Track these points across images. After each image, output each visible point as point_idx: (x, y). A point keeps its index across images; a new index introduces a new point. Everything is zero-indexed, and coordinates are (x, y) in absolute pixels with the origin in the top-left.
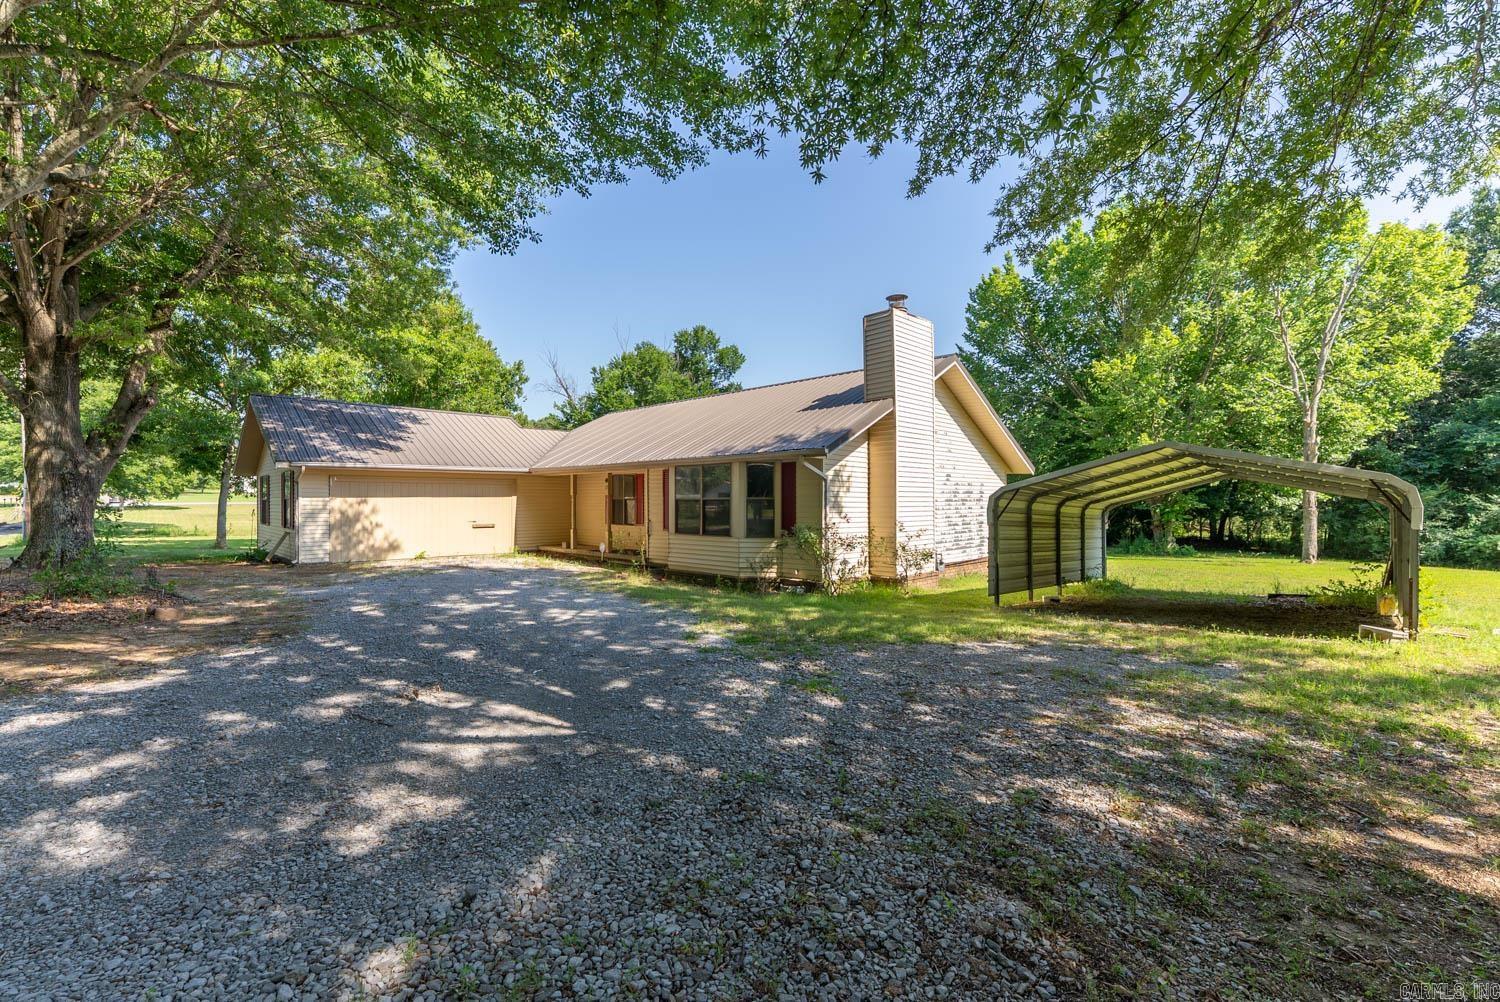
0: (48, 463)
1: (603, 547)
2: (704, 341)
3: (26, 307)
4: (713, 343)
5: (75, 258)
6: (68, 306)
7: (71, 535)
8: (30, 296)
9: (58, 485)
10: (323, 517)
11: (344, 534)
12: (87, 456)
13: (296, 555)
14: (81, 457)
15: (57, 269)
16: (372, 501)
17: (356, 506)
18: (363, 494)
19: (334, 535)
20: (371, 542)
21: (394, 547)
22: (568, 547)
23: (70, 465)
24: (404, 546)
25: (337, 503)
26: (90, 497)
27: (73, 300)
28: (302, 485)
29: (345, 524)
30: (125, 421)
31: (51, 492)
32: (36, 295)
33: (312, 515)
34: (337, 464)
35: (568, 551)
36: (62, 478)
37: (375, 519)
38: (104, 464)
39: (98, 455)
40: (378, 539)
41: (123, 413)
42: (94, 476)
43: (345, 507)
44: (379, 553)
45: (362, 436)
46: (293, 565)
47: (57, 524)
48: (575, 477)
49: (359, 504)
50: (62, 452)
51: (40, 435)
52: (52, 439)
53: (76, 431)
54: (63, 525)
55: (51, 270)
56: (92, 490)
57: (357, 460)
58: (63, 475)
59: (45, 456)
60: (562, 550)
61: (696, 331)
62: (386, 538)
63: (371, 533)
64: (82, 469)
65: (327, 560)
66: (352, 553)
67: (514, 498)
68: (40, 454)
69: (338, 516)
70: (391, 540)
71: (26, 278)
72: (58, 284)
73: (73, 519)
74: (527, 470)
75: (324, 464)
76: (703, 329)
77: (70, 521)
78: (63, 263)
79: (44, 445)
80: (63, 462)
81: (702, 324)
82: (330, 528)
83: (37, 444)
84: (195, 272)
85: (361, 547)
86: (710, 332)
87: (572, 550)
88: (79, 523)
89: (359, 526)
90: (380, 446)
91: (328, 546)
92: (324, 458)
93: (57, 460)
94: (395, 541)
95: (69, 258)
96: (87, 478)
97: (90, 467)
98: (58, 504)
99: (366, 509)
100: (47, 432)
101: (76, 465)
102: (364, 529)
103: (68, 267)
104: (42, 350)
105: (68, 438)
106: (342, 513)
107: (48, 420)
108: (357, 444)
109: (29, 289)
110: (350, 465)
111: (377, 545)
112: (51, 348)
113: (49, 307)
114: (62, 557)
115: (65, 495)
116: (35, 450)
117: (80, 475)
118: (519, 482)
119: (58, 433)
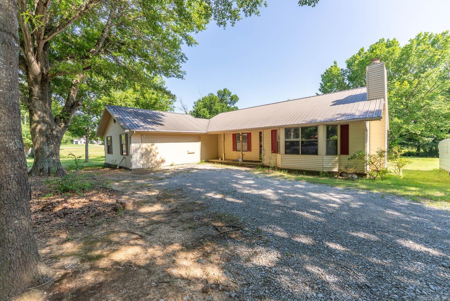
0: (40, 129)
1: (240, 160)
2: (227, 93)
3: (28, 59)
4: (229, 94)
5: (49, 37)
6: (45, 60)
7: (52, 161)
8: (30, 54)
9: (45, 140)
10: (140, 151)
11: (146, 157)
12: (56, 127)
13: (131, 165)
14: (54, 127)
15: (41, 42)
16: (156, 145)
17: (150, 146)
18: (153, 142)
19: (143, 157)
20: (156, 160)
21: (163, 161)
22: (222, 160)
23: (50, 131)
24: (166, 161)
25: (144, 145)
26: (58, 144)
27: (47, 58)
28: (133, 139)
29: (147, 154)
30: (70, 112)
31: (43, 143)
32: (32, 53)
33: (136, 150)
34: (146, 130)
35: (222, 161)
36: (47, 137)
37: (157, 151)
38: (63, 130)
39: (60, 126)
40: (158, 158)
41: (69, 109)
42: (59, 135)
43: (147, 147)
44: (158, 163)
45: (149, 120)
46: (131, 170)
47: (46, 156)
48: (224, 134)
49: (152, 145)
50: (46, 125)
51: (36, 118)
52: (41, 119)
53: (51, 116)
54: (48, 156)
55: (38, 43)
56: (59, 141)
57: (152, 129)
58: (47, 135)
59: (39, 127)
60: (220, 160)
61: (224, 90)
62: (161, 158)
63: (156, 156)
64: (54, 132)
65: (142, 167)
66: (150, 164)
67: (200, 142)
68: (37, 126)
69: (145, 150)
70: (162, 159)
71: (28, 45)
72: (41, 49)
73: (52, 154)
74: (206, 132)
75: (141, 130)
76: (226, 89)
77: (51, 155)
78: (44, 39)
79: (38, 122)
80: (47, 129)
81: (226, 88)
82: (142, 155)
83: (35, 122)
84: (94, 50)
85: (153, 162)
86: (228, 90)
87: (223, 161)
88: (55, 155)
89: (152, 154)
90: (157, 124)
91: (142, 162)
92: (141, 128)
93: (44, 128)
94: (163, 159)
95: (46, 37)
96: (57, 137)
97: (57, 132)
98: (46, 148)
99: (154, 147)
100: (39, 116)
101: (52, 130)
102: (154, 155)
103: (45, 41)
104: (35, 79)
105: (47, 119)
106: (146, 150)
107: (39, 111)
108: (149, 123)
109: (29, 51)
110: (150, 130)
111: (158, 161)
112: (39, 79)
113: (37, 60)
114: (49, 170)
115: (48, 143)
116: (35, 124)
117: (54, 135)
118: (201, 137)
119: (44, 117)
